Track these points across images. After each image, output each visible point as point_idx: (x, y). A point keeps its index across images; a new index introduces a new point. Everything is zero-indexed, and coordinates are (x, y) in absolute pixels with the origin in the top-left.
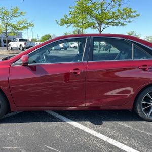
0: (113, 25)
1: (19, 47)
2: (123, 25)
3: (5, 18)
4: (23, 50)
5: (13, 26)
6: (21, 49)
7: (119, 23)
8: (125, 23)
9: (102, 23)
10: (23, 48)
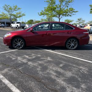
0: (66, 16)
1: (16, 27)
2: (70, 16)
3: (10, 11)
4: (19, 28)
5: (14, 15)
6: (18, 28)
7: (69, 15)
8: (72, 15)
9: (60, 15)
10: (19, 27)
